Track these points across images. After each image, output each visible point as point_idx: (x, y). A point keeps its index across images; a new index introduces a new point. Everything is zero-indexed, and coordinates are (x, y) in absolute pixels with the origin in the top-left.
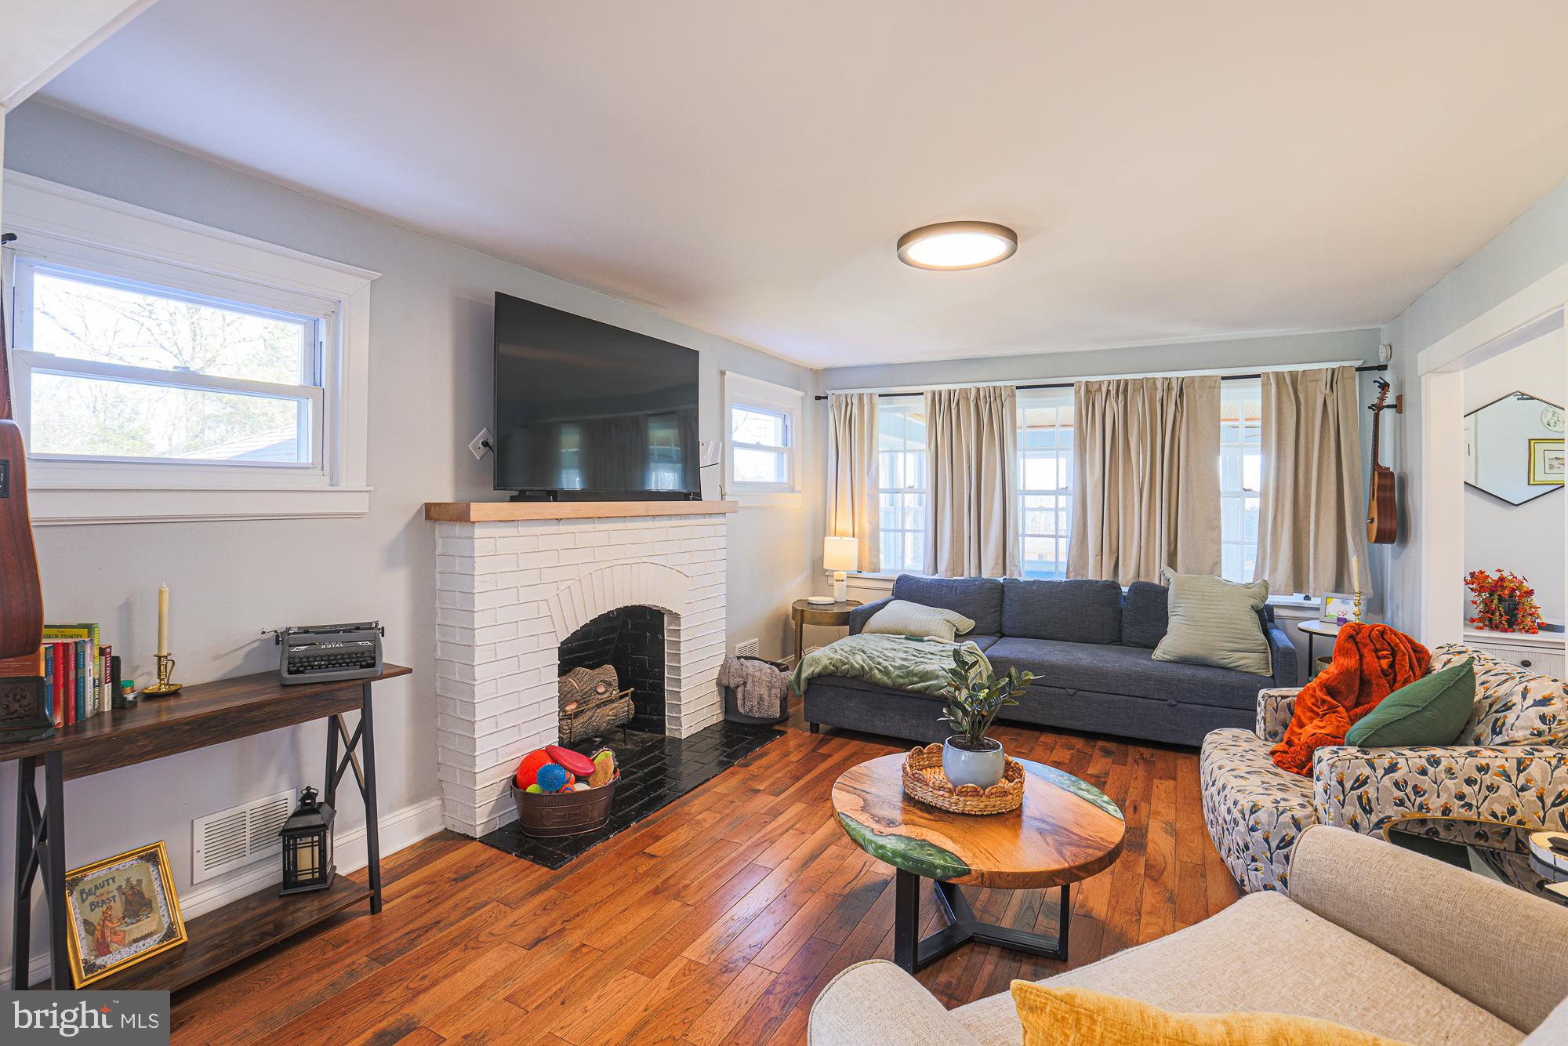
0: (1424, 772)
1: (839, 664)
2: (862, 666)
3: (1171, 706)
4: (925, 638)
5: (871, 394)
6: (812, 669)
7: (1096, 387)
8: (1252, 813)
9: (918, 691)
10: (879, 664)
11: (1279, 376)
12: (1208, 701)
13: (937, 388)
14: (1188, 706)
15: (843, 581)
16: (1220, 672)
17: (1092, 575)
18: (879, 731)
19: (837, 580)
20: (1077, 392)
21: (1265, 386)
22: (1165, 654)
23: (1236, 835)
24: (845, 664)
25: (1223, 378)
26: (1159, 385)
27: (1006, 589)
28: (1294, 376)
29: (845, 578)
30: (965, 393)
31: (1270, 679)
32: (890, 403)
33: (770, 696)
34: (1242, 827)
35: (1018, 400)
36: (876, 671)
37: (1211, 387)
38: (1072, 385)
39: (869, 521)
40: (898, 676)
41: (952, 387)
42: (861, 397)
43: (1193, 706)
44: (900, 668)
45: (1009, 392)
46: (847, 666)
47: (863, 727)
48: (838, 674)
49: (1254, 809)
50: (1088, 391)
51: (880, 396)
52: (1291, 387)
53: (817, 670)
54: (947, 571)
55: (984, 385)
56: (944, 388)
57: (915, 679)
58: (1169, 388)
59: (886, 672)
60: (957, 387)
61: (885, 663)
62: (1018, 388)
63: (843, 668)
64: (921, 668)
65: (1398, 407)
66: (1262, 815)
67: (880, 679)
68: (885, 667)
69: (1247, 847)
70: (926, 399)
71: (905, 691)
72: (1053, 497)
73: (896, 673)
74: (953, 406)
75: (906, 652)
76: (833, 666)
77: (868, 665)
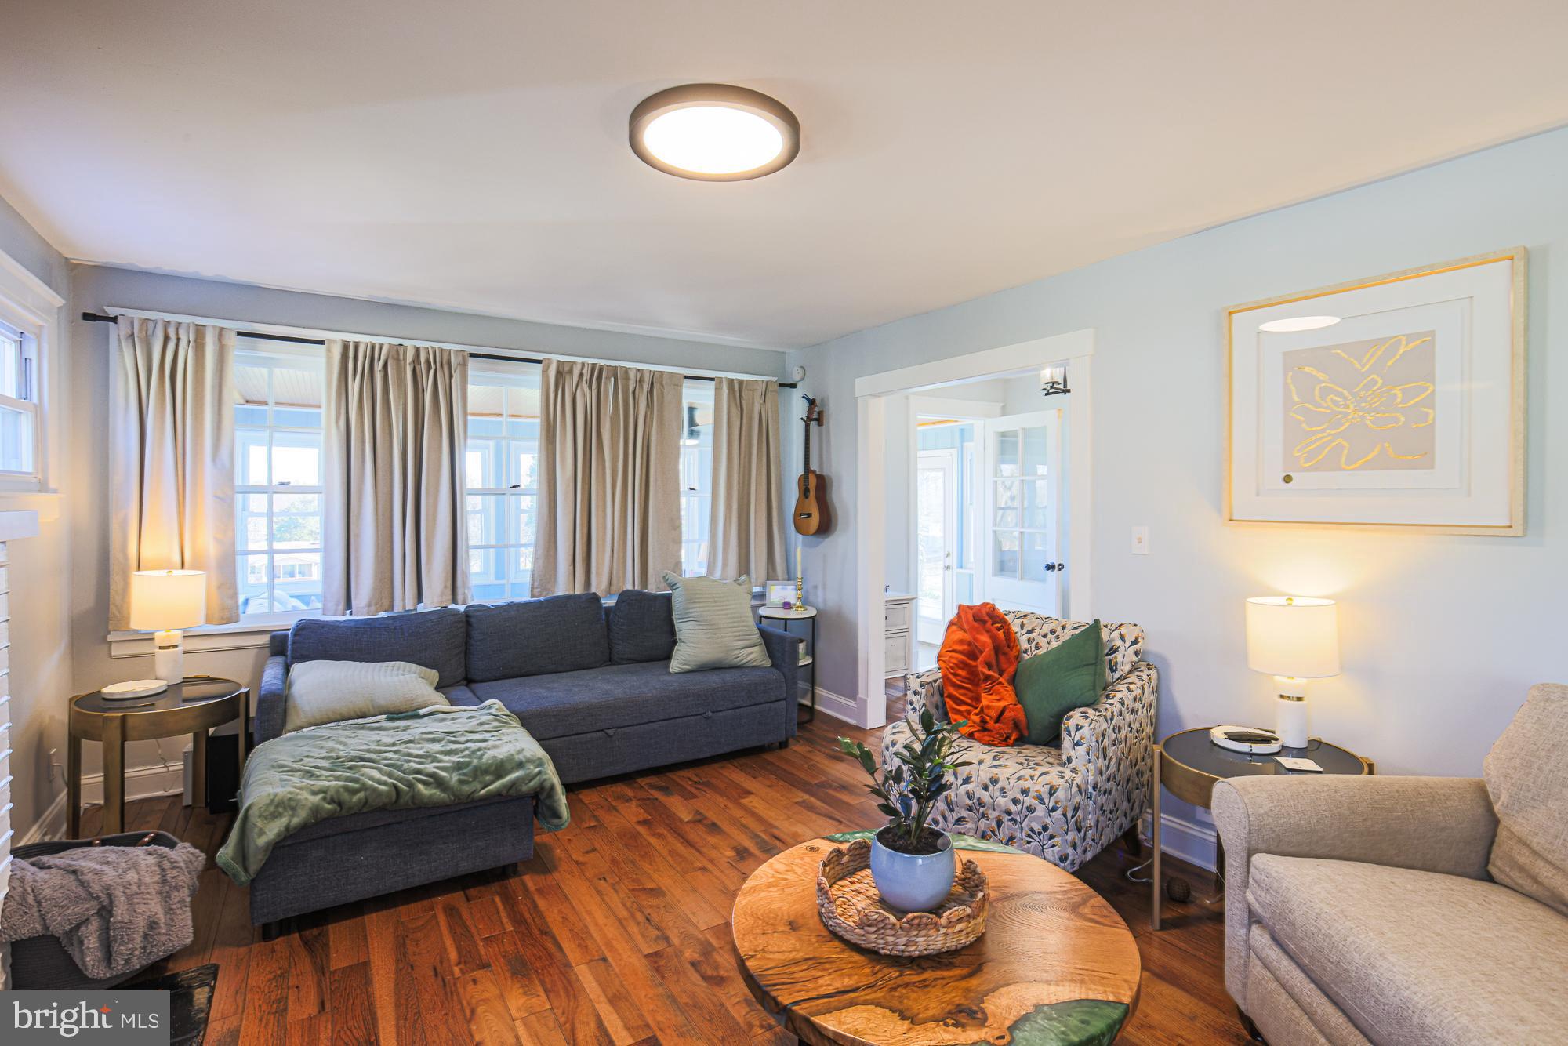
1: (346, 796)
2: (395, 787)
3: (707, 718)
4: (422, 712)
5: (222, 329)
6: (284, 821)
7: (567, 368)
8: (1051, 794)
9: (498, 794)
10: (418, 772)
11: (731, 382)
12: (737, 704)
13: (351, 338)
14: (721, 714)
15: (176, 646)
16: (737, 673)
17: (563, 590)
18: (416, 881)
19: (161, 648)
20: (545, 372)
21: (718, 389)
23: (1030, 821)
24: (354, 792)
25: (686, 377)
26: (632, 375)
27: (473, 620)
28: (741, 382)
29: (178, 640)
30: (397, 352)
32: (254, 349)
33: (169, 911)
34: (1040, 811)
35: (470, 372)
36: (420, 786)
37: (676, 381)
38: (539, 362)
39: (216, 539)
40: (461, 782)
41: (377, 340)
42: (200, 330)
44: (458, 766)
45: (460, 358)
46: (361, 795)
47: (388, 885)
48: (344, 813)
49: (1052, 791)
50: (559, 373)
51: (240, 334)
52: (737, 390)
53: (296, 821)
54: (369, 605)
55: (428, 344)
56: (364, 339)
57: (488, 778)
58: (641, 381)
59: (438, 782)
60: (386, 341)
61: (430, 767)
62: (472, 355)
63: (355, 799)
64: (488, 756)
65: (819, 421)
66: (1060, 794)
67: (431, 795)
68: (432, 775)
69: (1045, 828)
70: (329, 350)
71: (473, 801)
73: (455, 777)
74: (378, 367)
75: (434, 740)
76: (332, 801)
77: (401, 780)
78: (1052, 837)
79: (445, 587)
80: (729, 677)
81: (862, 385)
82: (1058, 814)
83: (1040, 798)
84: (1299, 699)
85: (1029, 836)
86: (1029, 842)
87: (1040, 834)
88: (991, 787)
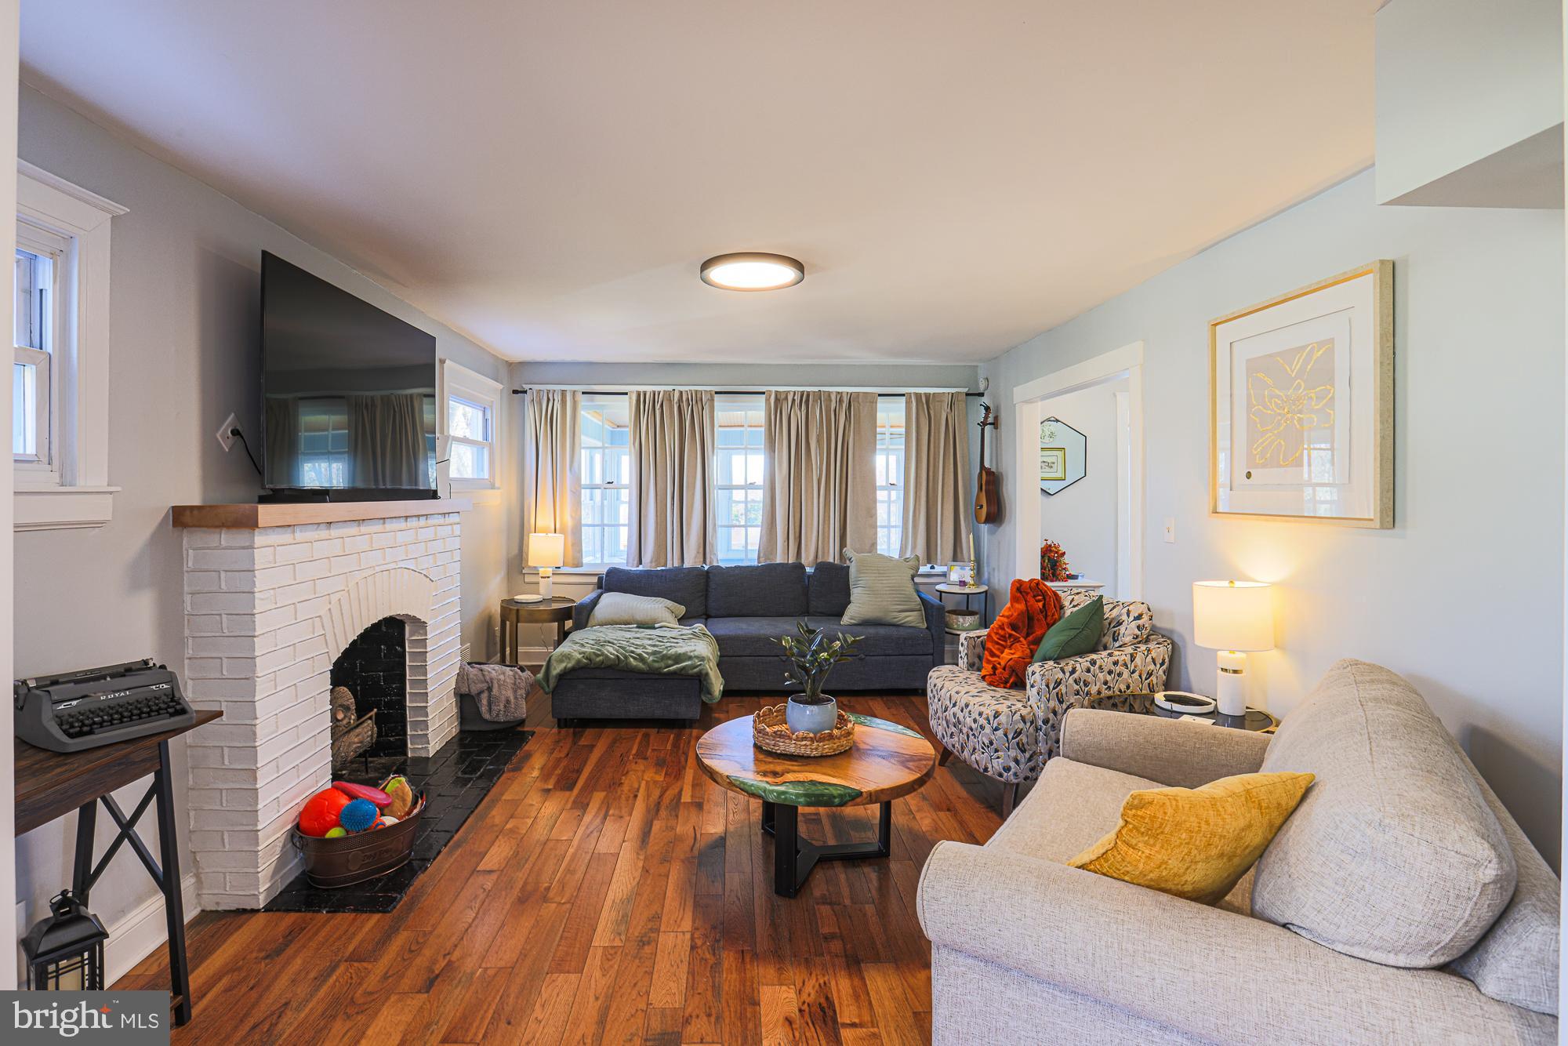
0: (1088, 671)
1: (593, 657)
2: (617, 656)
3: (861, 659)
4: (656, 626)
5: (574, 392)
6: (563, 665)
7: (783, 396)
8: (995, 718)
9: (674, 673)
10: (633, 652)
11: (918, 396)
12: (887, 652)
13: (641, 388)
14: (873, 658)
15: (548, 577)
16: (894, 629)
17: (779, 559)
18: (632, 715)
19: (542, 577)
20: (768, 400)
21: (908, 403)
22: (851, 619)
23: (982, 736)
24: (598, 656)
25: (880, 395)
26: (833, 397)
27: (710, 575)
28: (927, 396)
29: (551, 575)
30: (669, 396)
31: (927, 631)
32: (592, 401)
33: (516, 698)
34: (988, 730)
35: (716, 404)
36: (632, 660)
37: (871, 400)
38: (763, 393)
39: (572, 516)
40: (654, 661)
41: (656, 388)
42: (563, 392)
43: (876, 658)
44: (654, 653)
45: (709, 396)
46: (601, 658)
47: (618, 713)
48: (592, 665)
49: (997, 715)
50: (777, 400)
51: (583, 393)
52: (924, 406)
53: (570, 665)
54: (651, 562)
55: (687, 388)
56: (649, 389)
57: (670, 662)
58: (841, 401)
59: (641, 658)
60: (662, 388)
61: (639, 651)
62: (716, 393)
63: (598, 659)
64: (672, 651)
65: (995, 424)
66: (1002, 718)
67: (636, 666)
68: (639, 655)
69: (991, 743)
70: (630, 398)
71: (661, 674)
72: (743, 491)
73: (651, 658)
74: (658, 407)
75: (650, 639)
76: (587, 658)
77: (621, 654)
78: (996, 751)
79: (698, 553)
80: (882, 631)
81: (1019, 392)
82: (1000, 733)
83: (988, 719)
84: (1235, 672)
85: (983, 748)
86: (983, 753)
87: (988, 747)
88: (965, 710)
